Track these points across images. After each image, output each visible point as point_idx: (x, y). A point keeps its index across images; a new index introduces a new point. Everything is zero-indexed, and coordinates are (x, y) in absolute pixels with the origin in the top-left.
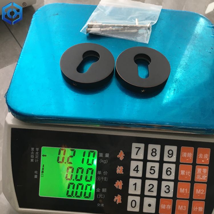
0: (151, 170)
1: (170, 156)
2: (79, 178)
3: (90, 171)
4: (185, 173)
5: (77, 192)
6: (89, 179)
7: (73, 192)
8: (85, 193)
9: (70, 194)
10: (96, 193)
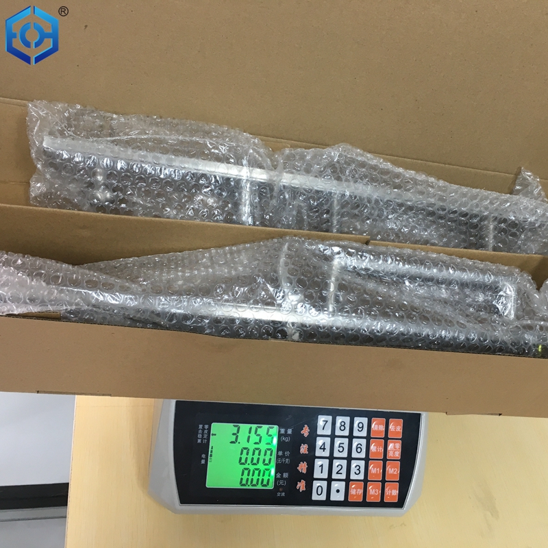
0: (339, 447)
1: (360, 429)
2: (255, 461)
3: (269, 452)
4: (377, 450)
5: (252, 479)
6: (267, 462)
7: (248, 479)
8: (263, 480)
9: (244, 482)
10: (276, 479)
